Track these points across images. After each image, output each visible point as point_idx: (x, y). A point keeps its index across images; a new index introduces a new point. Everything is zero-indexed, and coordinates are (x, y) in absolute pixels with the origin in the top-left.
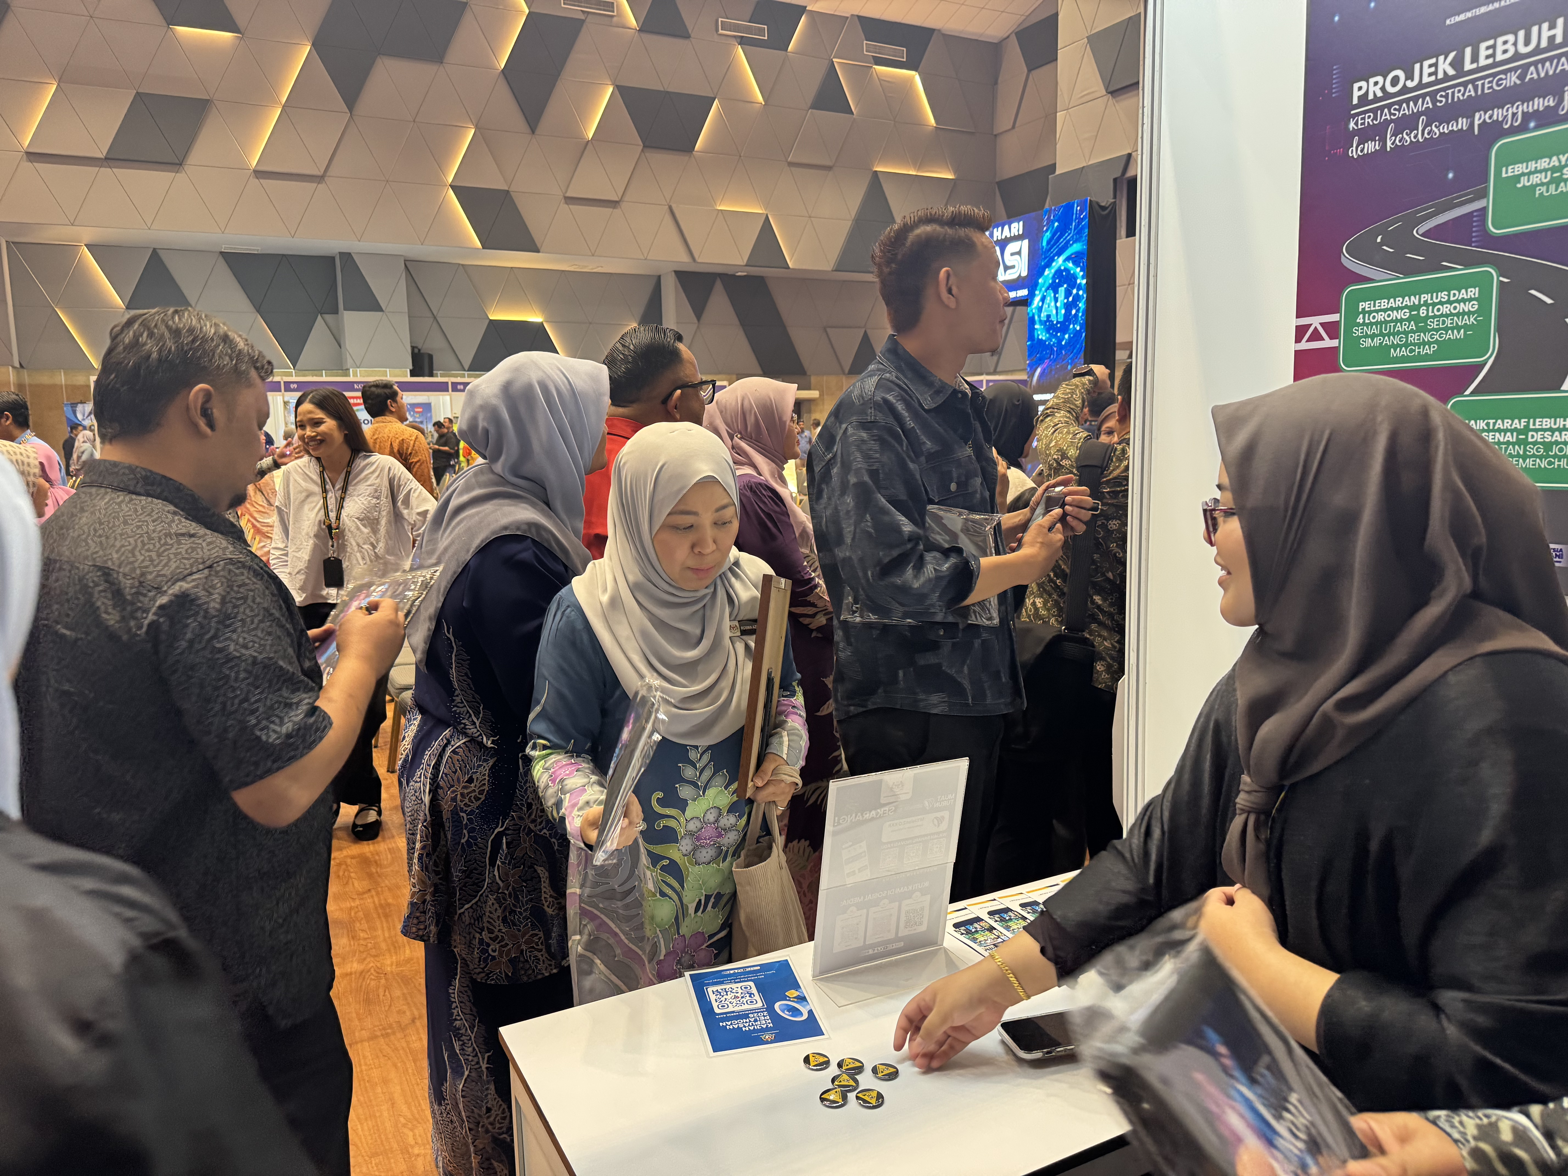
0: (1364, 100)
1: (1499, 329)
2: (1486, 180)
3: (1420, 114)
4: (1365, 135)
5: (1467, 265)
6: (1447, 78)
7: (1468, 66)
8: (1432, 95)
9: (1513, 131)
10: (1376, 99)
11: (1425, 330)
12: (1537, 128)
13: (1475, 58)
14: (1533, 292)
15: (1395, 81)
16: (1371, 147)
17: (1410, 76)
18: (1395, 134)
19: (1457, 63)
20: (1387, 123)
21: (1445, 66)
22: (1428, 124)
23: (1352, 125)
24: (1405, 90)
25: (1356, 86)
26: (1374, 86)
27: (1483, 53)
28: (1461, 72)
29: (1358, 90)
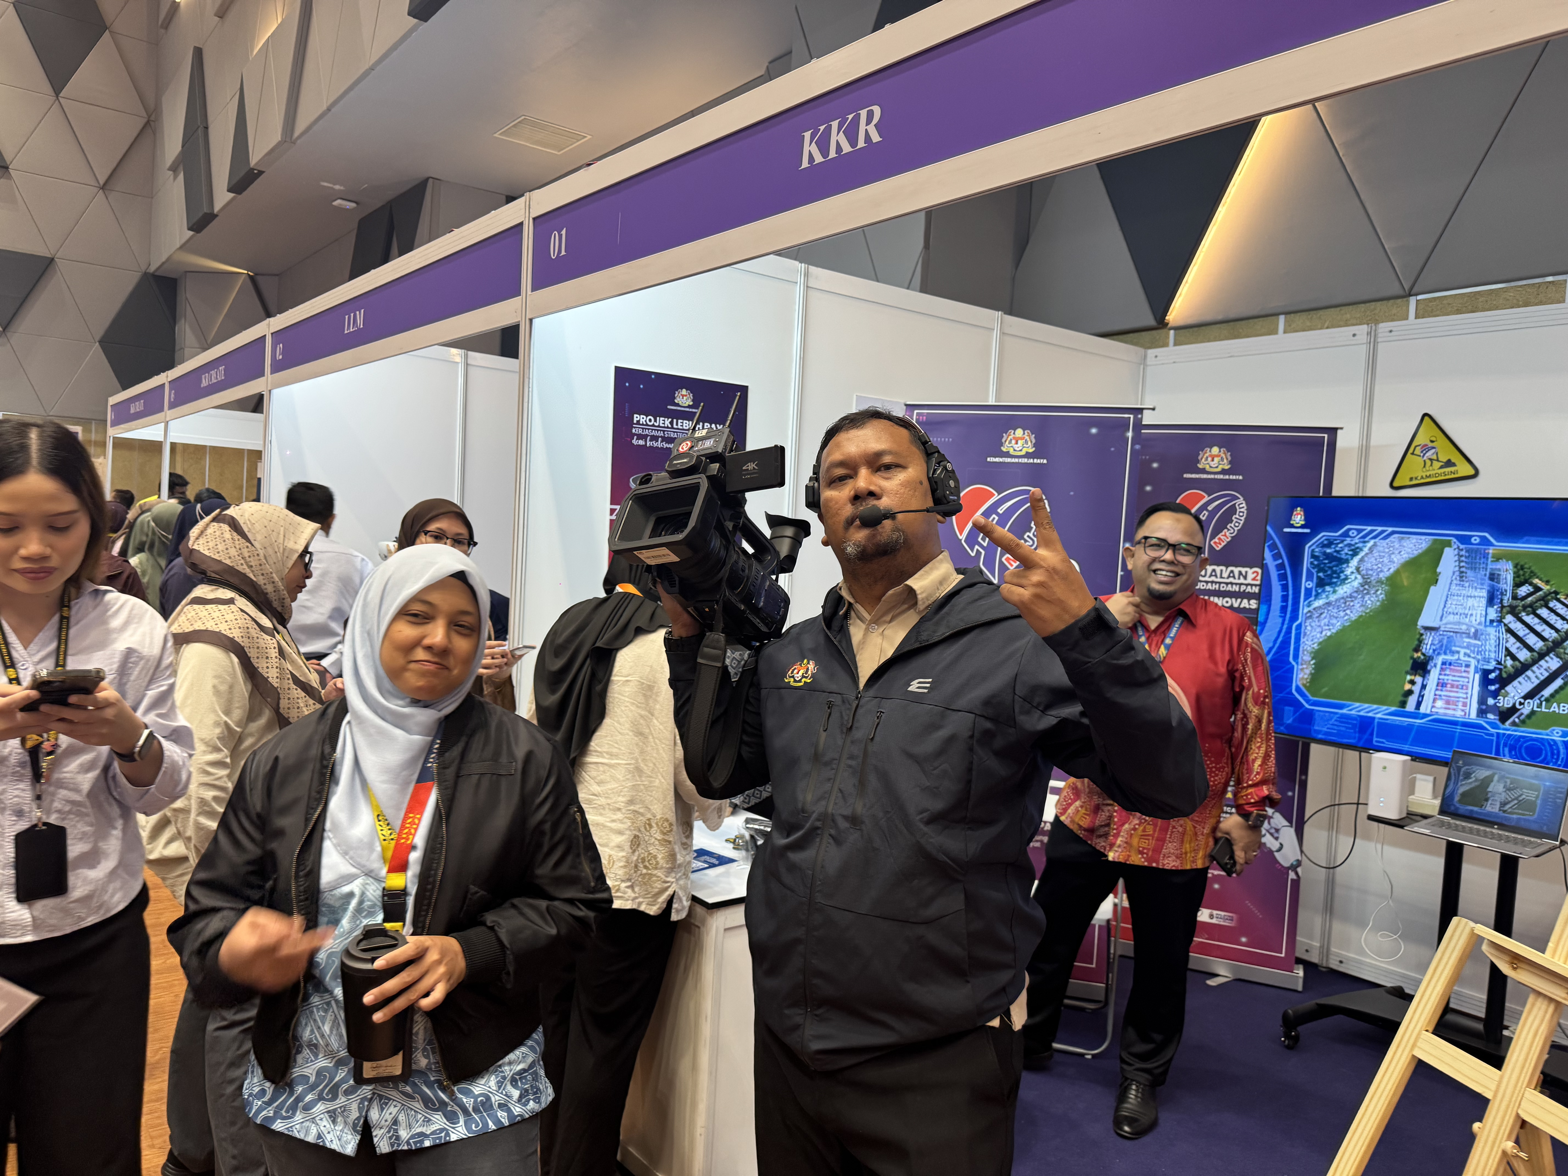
0: (638, 422)
3: (659, 437)
4: (640, 437)
6: (668, 427)
7: (675, 426)
8: (664, 431)
10: (643, 424)
13: (677, 424)
15: (650, 420)
16: (641, 442)
17: (655, 421)
18: (650, 441)
19: (671, 423)
20: (647, 436)
21: (667, 422)
22: (662, 442)
23: (634, 431)
24: (653, 425)
25: (635, 416)
26: (642, 419)
27: (680, 424)
28: (672, 428)
29: (636, 417)
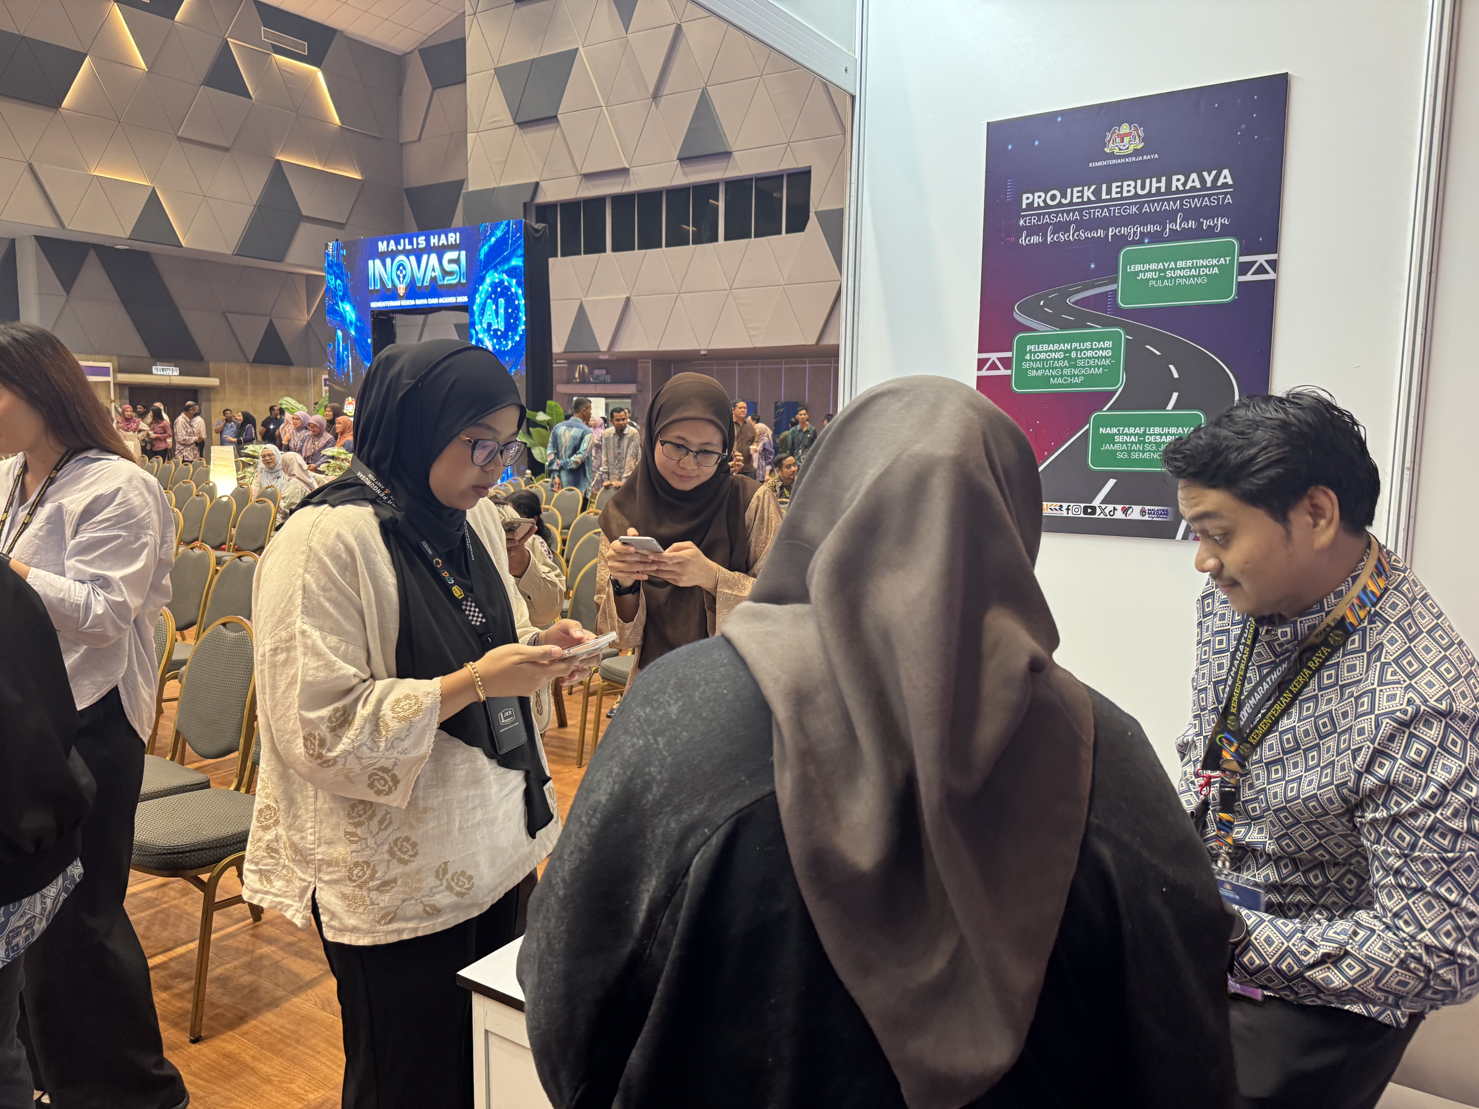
0: (1030, 206)
1: (1126, 369)
2: (1116, 272)
3: (1071, 222)
4: (1032, 231)
5: (1104, 326)
6: (1090, 201)
7: (1104, 196)
8: (1080, 211)
9: (1134, 243)
10: (1039, 207)
11: (1075, 367)
12: (1150, 243)
13: (1109, 192)
14: (1148, 347)
15: (1053, 197)
16: (1036, 239)
17: (1064, 196)
18: (1053, 233)
19: (1097, 193)
20: (1047, 225)
21: (1088, 193)
22: (1077, 230)
23: (1022, 222)
24: (1060, 204)
25: (1025, 196)
26: (1038, 198)
27: (1114, 190)
28: (1099, 199)
29: (1026, 199)
